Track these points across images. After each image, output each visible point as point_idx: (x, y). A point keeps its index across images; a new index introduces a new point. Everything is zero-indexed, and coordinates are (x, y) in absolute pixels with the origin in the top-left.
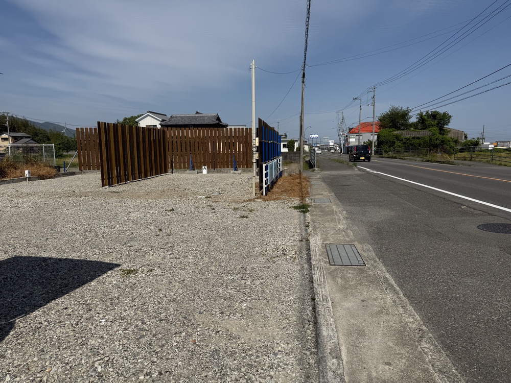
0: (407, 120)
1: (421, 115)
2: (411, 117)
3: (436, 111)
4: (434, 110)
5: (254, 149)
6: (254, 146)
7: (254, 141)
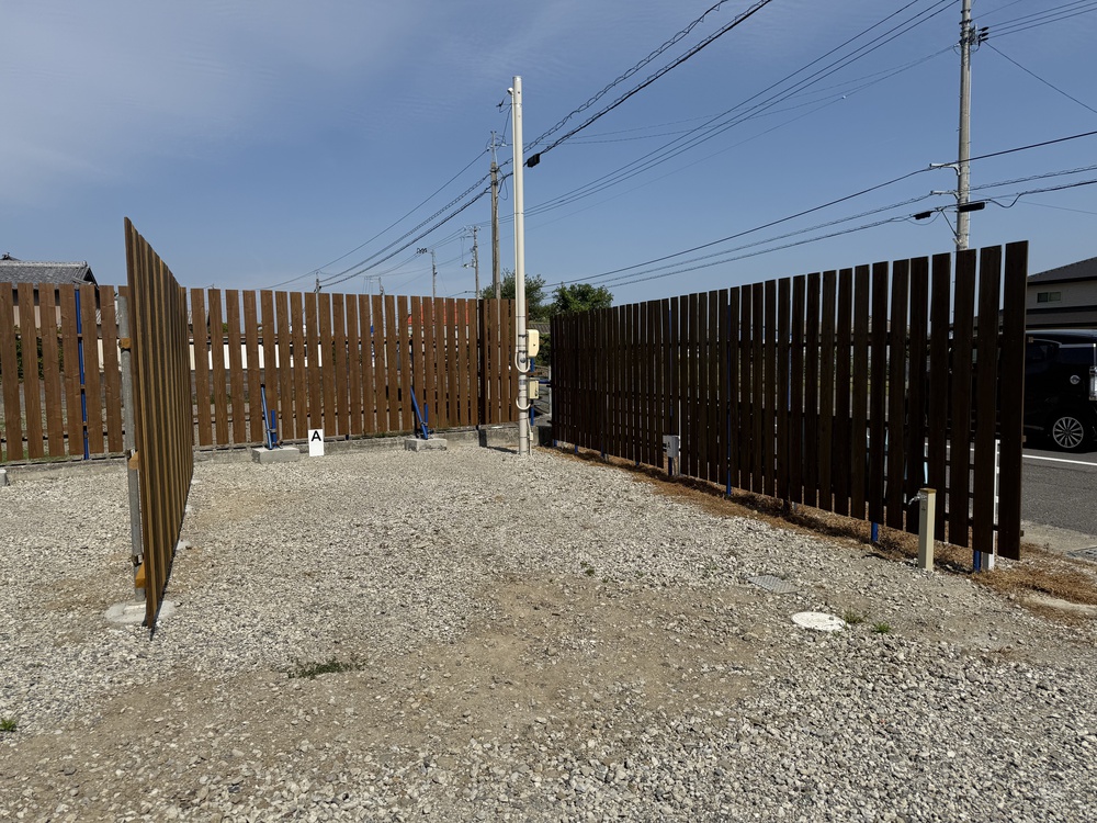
0: (538, 300)
1: (562, 291)
2: (543, 296)
3: (587, 285)
4: (583, 283)
5: (523, 368)
6: (523, 356)
7: (523, 340)
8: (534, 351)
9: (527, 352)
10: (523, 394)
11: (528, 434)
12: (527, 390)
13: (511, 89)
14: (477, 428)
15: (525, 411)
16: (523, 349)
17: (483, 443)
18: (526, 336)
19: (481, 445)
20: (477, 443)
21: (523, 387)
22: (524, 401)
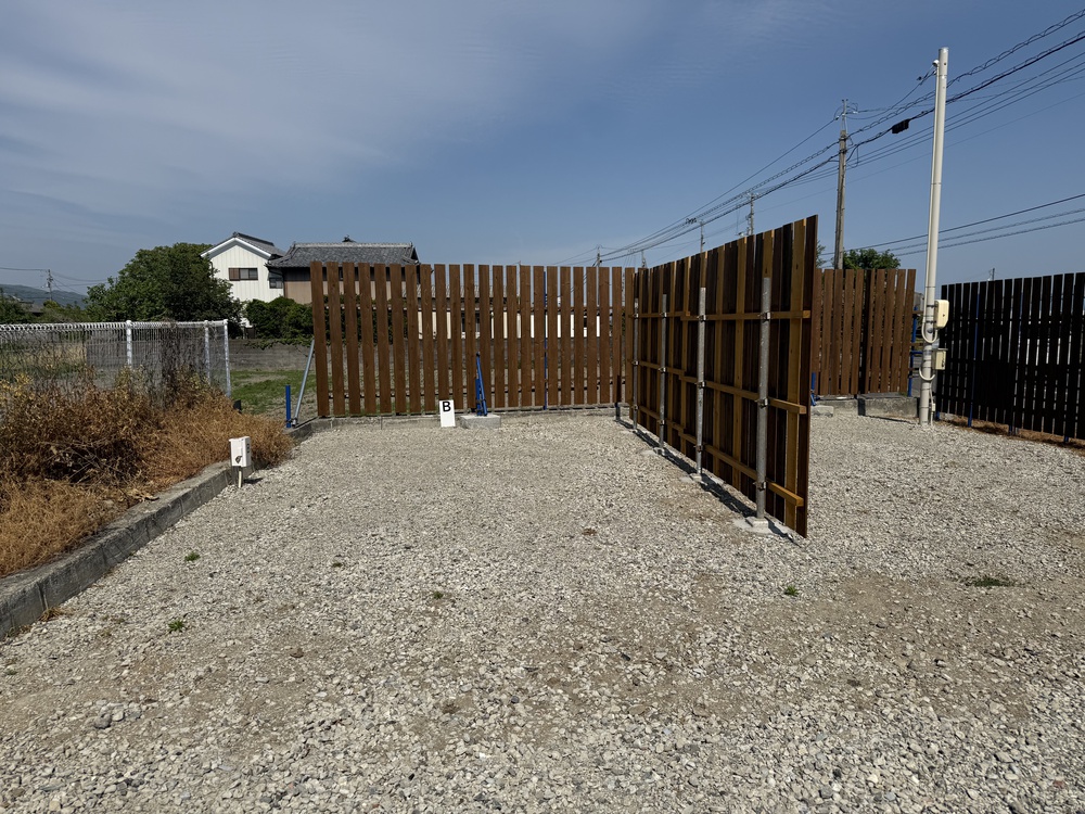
5: (929, 338)
6: (930, 326)
7: (931, 311)
8: (942, 321)
9: (935, 322)
10: (928, 364)
11: (930, 405)
12: (933, 361)
13: (937, 62)
14: (855, 397)
15: (929, 382)
16: (931, 319)
17: (862, 412)
18: (936, 306)
19: (859, 414)
20: (855, 412)
21: (928, 357)
22: (928, 371)
